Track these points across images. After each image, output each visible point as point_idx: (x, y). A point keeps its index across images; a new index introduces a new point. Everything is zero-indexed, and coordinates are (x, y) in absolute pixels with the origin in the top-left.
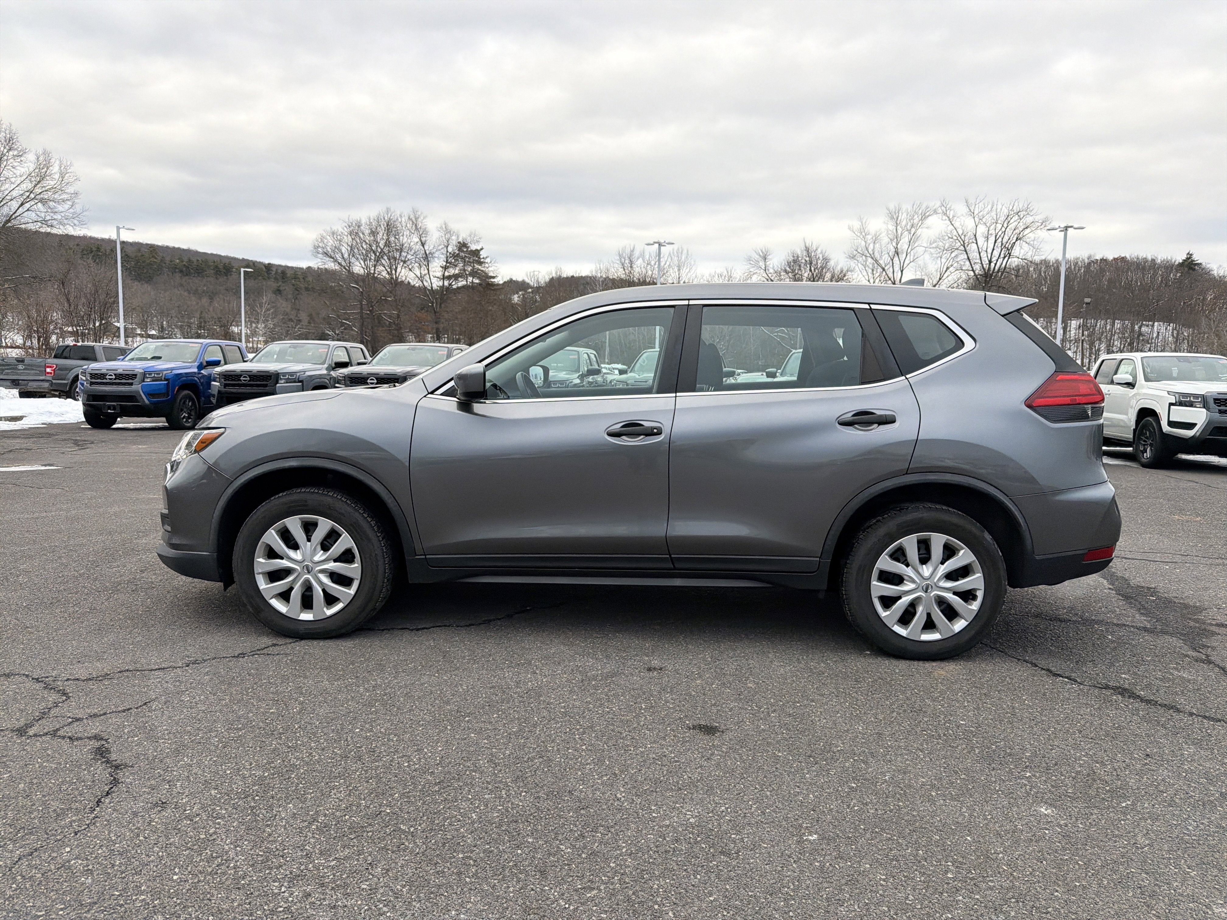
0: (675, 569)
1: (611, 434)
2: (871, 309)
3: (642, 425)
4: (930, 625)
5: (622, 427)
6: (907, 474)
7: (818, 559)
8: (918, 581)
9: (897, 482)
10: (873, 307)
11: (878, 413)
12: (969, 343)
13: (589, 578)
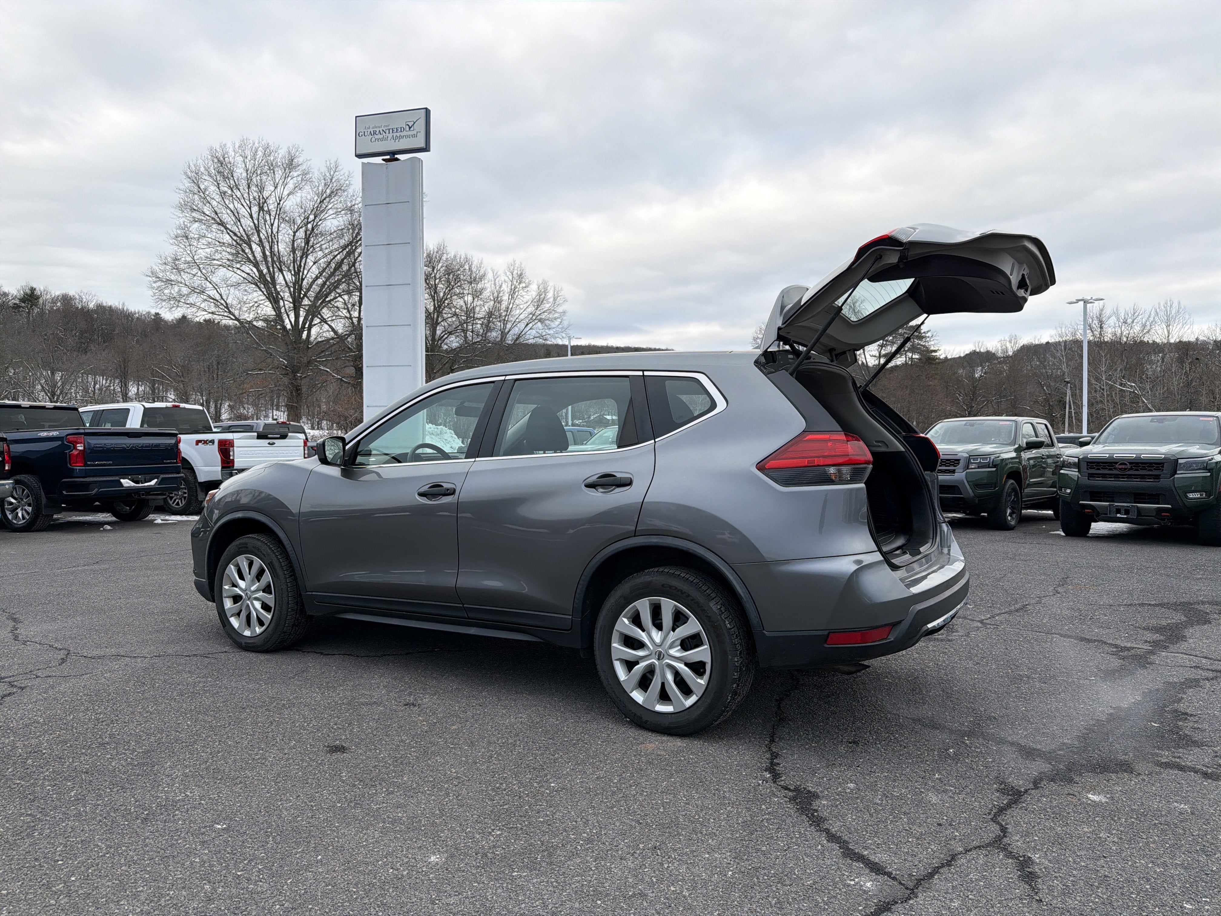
0: (469, 618)
1: (421, 495)
2: (643, 375)
3: (442, 486)
4: (664, 697)
5: (430, 487)
6: (635, 536)
7: (570, 617)
8: (652, 648)
9: (626, 544)
10: (646, 373)
11: (618, 475)
12: (721, 404)
13: (414, 622)
